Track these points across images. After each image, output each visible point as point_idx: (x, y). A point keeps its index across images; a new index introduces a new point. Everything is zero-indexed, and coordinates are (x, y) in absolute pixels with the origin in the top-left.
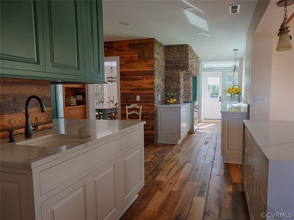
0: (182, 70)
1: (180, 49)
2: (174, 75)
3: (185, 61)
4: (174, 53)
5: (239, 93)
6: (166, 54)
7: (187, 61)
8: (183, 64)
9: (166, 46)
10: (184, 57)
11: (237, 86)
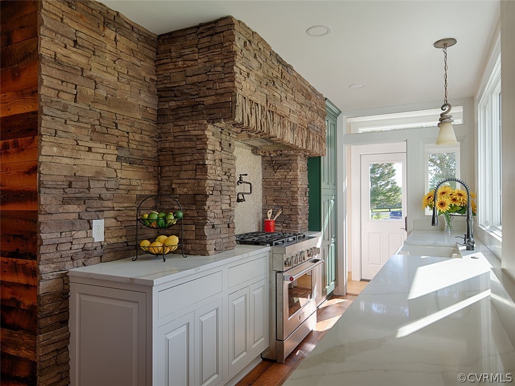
0: (213, 121)
1: (206, 40)
2: (186, 140)
3: (224, 85)
4: (185, 57)
5: (467, 209)
6: (158, 63)
7: (230, 84)
8: (216, 95)
9: (160, 36)
10: (220, 69)
11: (458, 185)
